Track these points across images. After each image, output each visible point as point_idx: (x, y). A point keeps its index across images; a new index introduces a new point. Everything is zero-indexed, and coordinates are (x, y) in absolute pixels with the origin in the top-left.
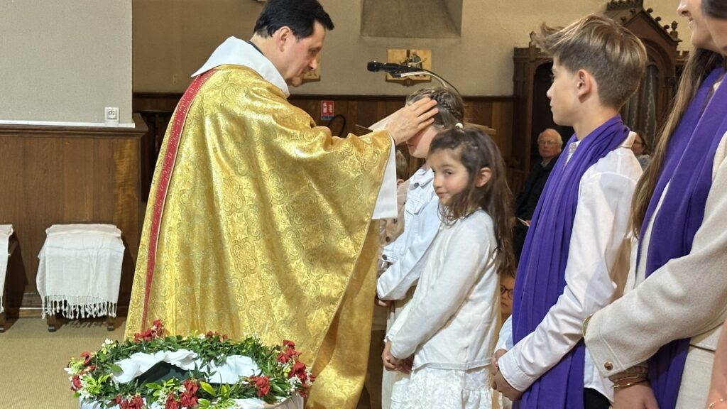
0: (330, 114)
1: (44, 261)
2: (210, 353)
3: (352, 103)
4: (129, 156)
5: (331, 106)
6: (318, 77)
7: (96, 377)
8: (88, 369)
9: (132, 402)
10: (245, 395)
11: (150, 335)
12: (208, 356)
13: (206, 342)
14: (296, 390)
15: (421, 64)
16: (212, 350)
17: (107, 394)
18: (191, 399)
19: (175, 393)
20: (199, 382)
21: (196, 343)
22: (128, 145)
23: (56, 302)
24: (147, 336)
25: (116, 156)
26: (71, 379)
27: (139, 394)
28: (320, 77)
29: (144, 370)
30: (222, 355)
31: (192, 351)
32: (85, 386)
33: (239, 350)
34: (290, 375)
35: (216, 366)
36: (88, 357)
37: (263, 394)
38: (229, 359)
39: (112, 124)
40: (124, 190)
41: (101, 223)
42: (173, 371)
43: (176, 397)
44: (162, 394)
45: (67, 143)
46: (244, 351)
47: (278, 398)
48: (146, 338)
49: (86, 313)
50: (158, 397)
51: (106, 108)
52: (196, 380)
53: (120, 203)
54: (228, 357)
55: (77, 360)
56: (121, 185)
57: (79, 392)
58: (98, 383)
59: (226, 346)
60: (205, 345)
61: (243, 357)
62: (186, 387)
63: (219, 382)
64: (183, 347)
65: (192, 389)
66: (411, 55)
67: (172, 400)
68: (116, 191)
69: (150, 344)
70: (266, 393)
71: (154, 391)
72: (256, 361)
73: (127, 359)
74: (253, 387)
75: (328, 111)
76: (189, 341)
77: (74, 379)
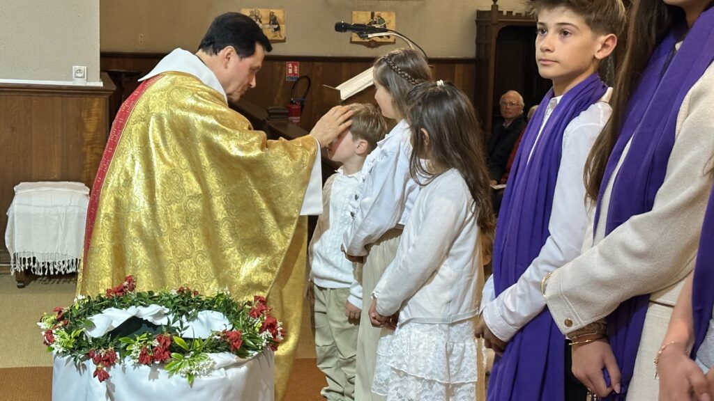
0: (295, 74)
1: (13, 218)
2: (182, 308)
3: (317, 64)
4: (97, 115)
5: (296, 67)
6: (283, 38)
7: (69, 332)
8: (61, 324)
9: (105, 356)
10: (218, 349)
11: (122, 291)
12: (180, 311)
13: (177, 297)
14: (267, 344)
15: (385, 26)
16: (183, 304)
17: (80, 348)
18: (164, 353)
19: (148, 347)
20: (171, 336)
21: (168, 298)
22: (96, 104)
23: (24, 259)
24: (119, 292)
25: (84, 114)
26: (43, 333)
27: (113, 348)
28: (285, 38)
29: (116, 324)
30: (194, 310)
31: (163, 307)
32: (58, 340)
33: (210, 305)
34: (261, 330)
35: (188, 321)
36: (60, 312)
37: (235, 348)
38: (200, 315)
39: (80, 83)
40: (92, 149)
41: (69, 181)
42: (144, 326)
43: (150, 352)
44: (135, 348)
45: (35, 101)
46: (215, 306)
47: (250, 352)
48: (118, 294)
49: (55, 270)
50: (132, 351)
51: (74, 67)
52: (169, 335)
53: (88, 161)
54: (199, 312)
55: (50, 315)
56: (90, 143)
57: (53, 346)
58: (71, 338)
59: (197, 302)
60: (177, 301)
61: (215, 312)
62: (159, 341)
63: (192, 337)
64: (155, 302)
65: (165, 343)
66: (375, 17)
67: (145, 354)
68: (84, 149)
69: (122, 300)
70: (238, 347)
71: (127, 346)
72: (227, 316)
73: (100, 314)
74: (225, 341)
75: (293, 71)
76: (160, 296)
77: (47, 333)
